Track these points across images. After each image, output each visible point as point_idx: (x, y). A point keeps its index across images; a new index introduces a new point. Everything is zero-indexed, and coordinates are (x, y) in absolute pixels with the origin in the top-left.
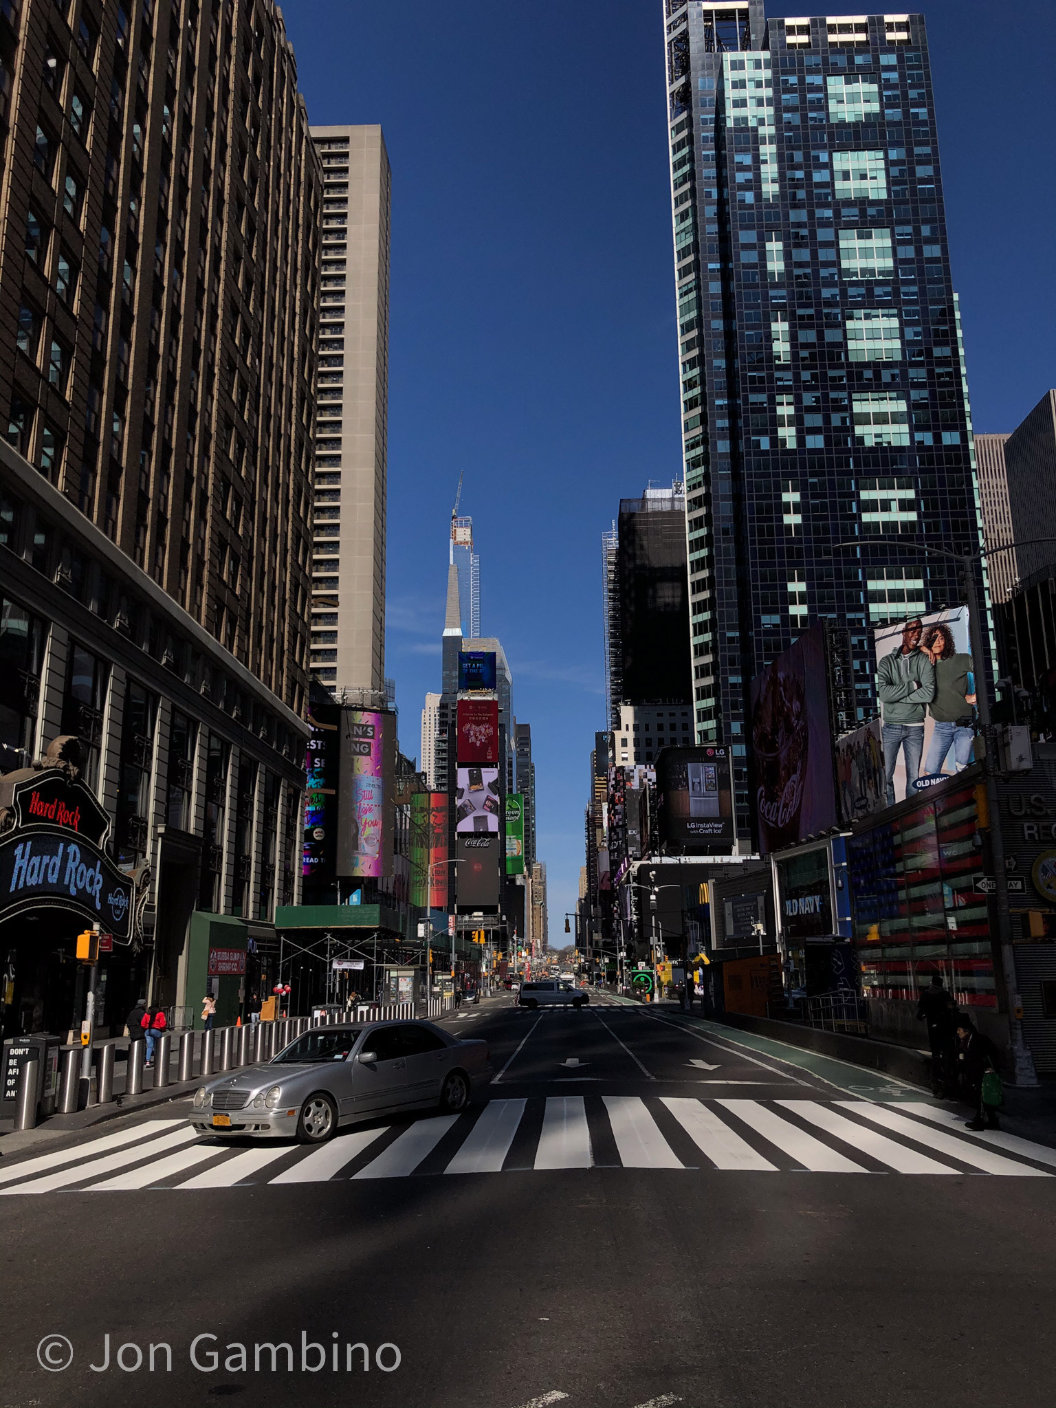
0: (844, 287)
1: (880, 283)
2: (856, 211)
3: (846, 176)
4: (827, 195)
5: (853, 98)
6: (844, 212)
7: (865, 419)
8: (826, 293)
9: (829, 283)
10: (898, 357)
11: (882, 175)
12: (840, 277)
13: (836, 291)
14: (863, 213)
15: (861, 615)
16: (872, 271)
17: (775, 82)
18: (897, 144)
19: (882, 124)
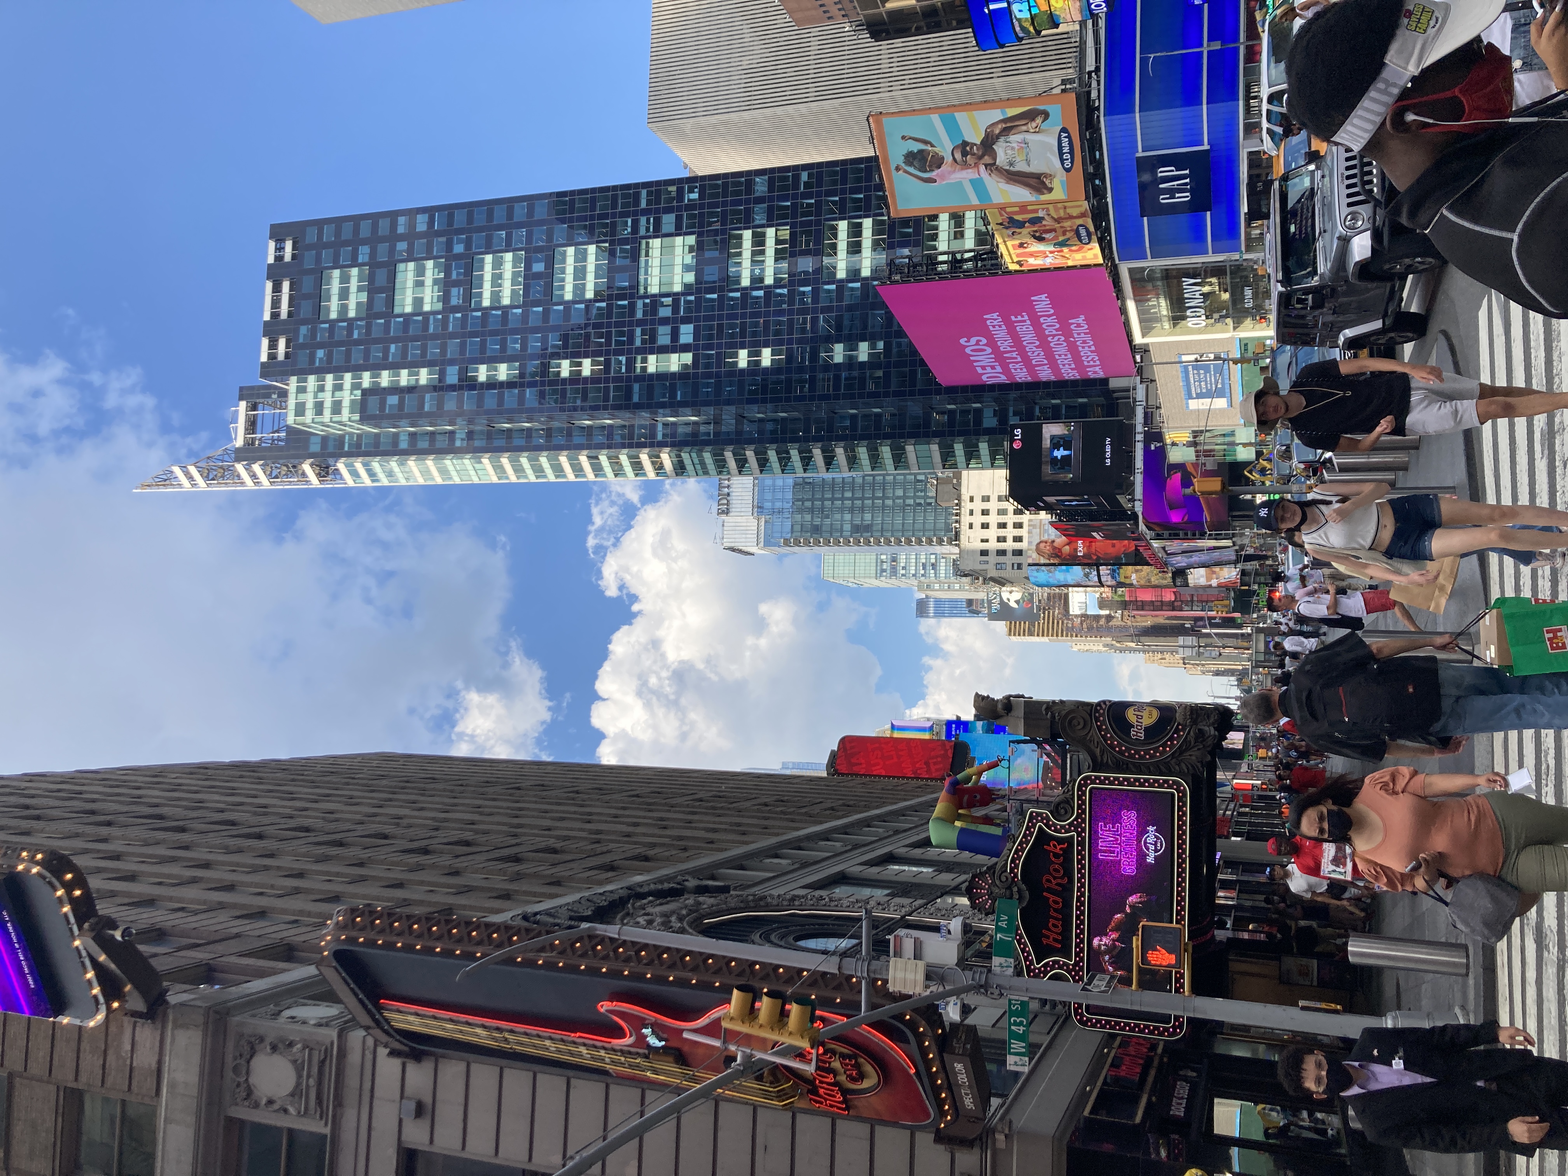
0: (527, 304)
1: (528, 267)
2: (454, 291)
3: (418, 301)
4: (435, 320)
5: (344, 294)
6: (454, 301)
7: (667, 282)
9: (525, 315)
10: (605, 247)
11: (420, 264)
12: (519, 307)
13: (533, 311)
14: (456, 284)
15: (872, 286)
16: (515, 275)
17: (320, 372)
18: (392, 250)
19: (374, 264)
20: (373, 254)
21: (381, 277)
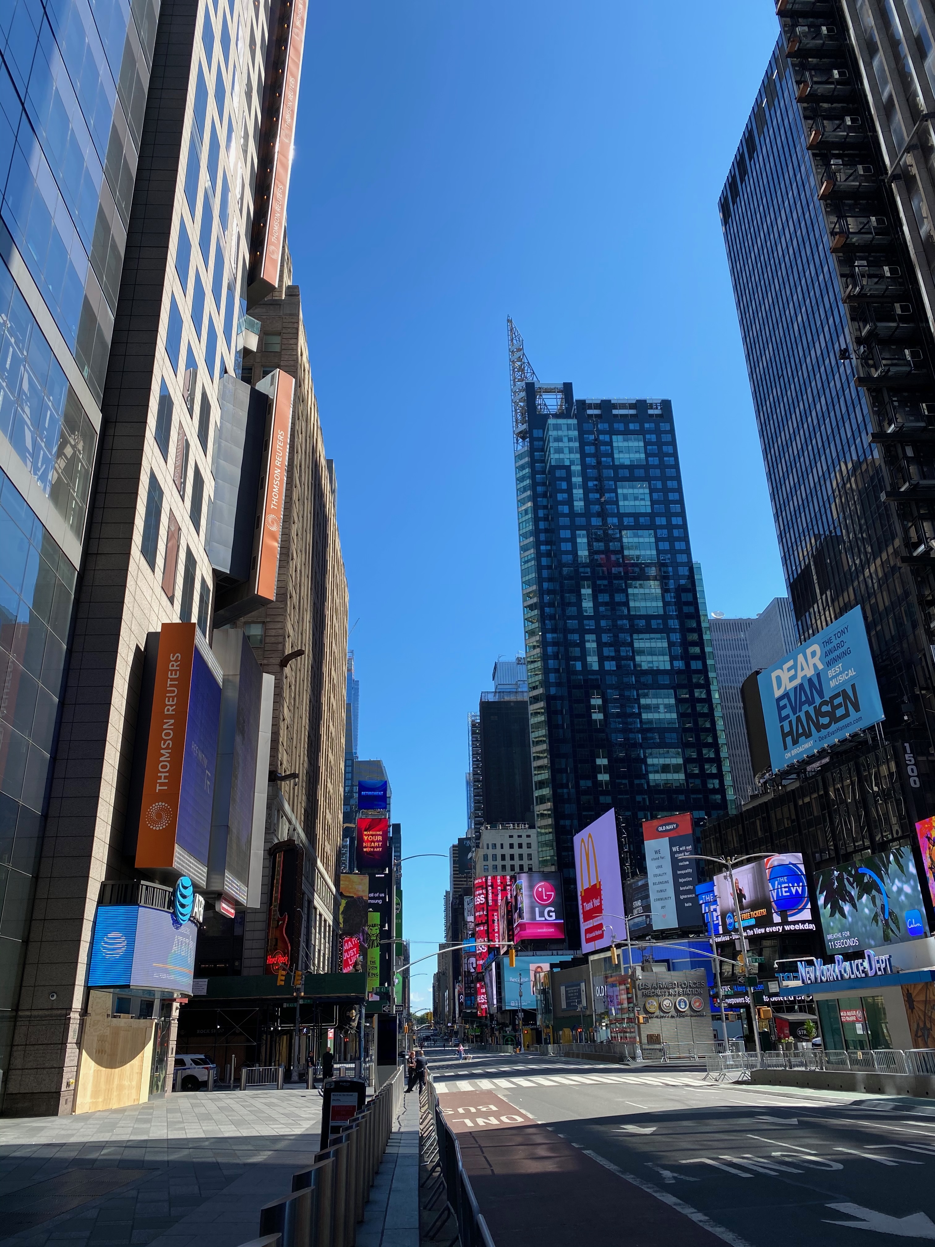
0: (625, 566)
1: (648, 565)
2: (632, 519)
3: (625, 498)
4: (614, 509)
5: (629, 450)
6: (625, 520)
7: (641, 652)
8: (614, 570)
9: (618, 565)
10: (661, 612)
11: (647, 497)
12: (623, 561)
13: (621, 569)
14: (636, 520)
15: (643, 781)
16: (643, 557)
17: (581, 438)
18: (656, 479)
19: (647, 467)
20: (654, 467)
21: (641, 473)
